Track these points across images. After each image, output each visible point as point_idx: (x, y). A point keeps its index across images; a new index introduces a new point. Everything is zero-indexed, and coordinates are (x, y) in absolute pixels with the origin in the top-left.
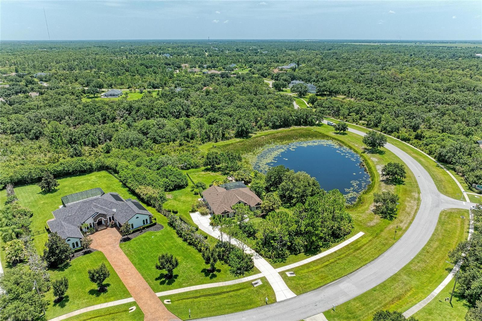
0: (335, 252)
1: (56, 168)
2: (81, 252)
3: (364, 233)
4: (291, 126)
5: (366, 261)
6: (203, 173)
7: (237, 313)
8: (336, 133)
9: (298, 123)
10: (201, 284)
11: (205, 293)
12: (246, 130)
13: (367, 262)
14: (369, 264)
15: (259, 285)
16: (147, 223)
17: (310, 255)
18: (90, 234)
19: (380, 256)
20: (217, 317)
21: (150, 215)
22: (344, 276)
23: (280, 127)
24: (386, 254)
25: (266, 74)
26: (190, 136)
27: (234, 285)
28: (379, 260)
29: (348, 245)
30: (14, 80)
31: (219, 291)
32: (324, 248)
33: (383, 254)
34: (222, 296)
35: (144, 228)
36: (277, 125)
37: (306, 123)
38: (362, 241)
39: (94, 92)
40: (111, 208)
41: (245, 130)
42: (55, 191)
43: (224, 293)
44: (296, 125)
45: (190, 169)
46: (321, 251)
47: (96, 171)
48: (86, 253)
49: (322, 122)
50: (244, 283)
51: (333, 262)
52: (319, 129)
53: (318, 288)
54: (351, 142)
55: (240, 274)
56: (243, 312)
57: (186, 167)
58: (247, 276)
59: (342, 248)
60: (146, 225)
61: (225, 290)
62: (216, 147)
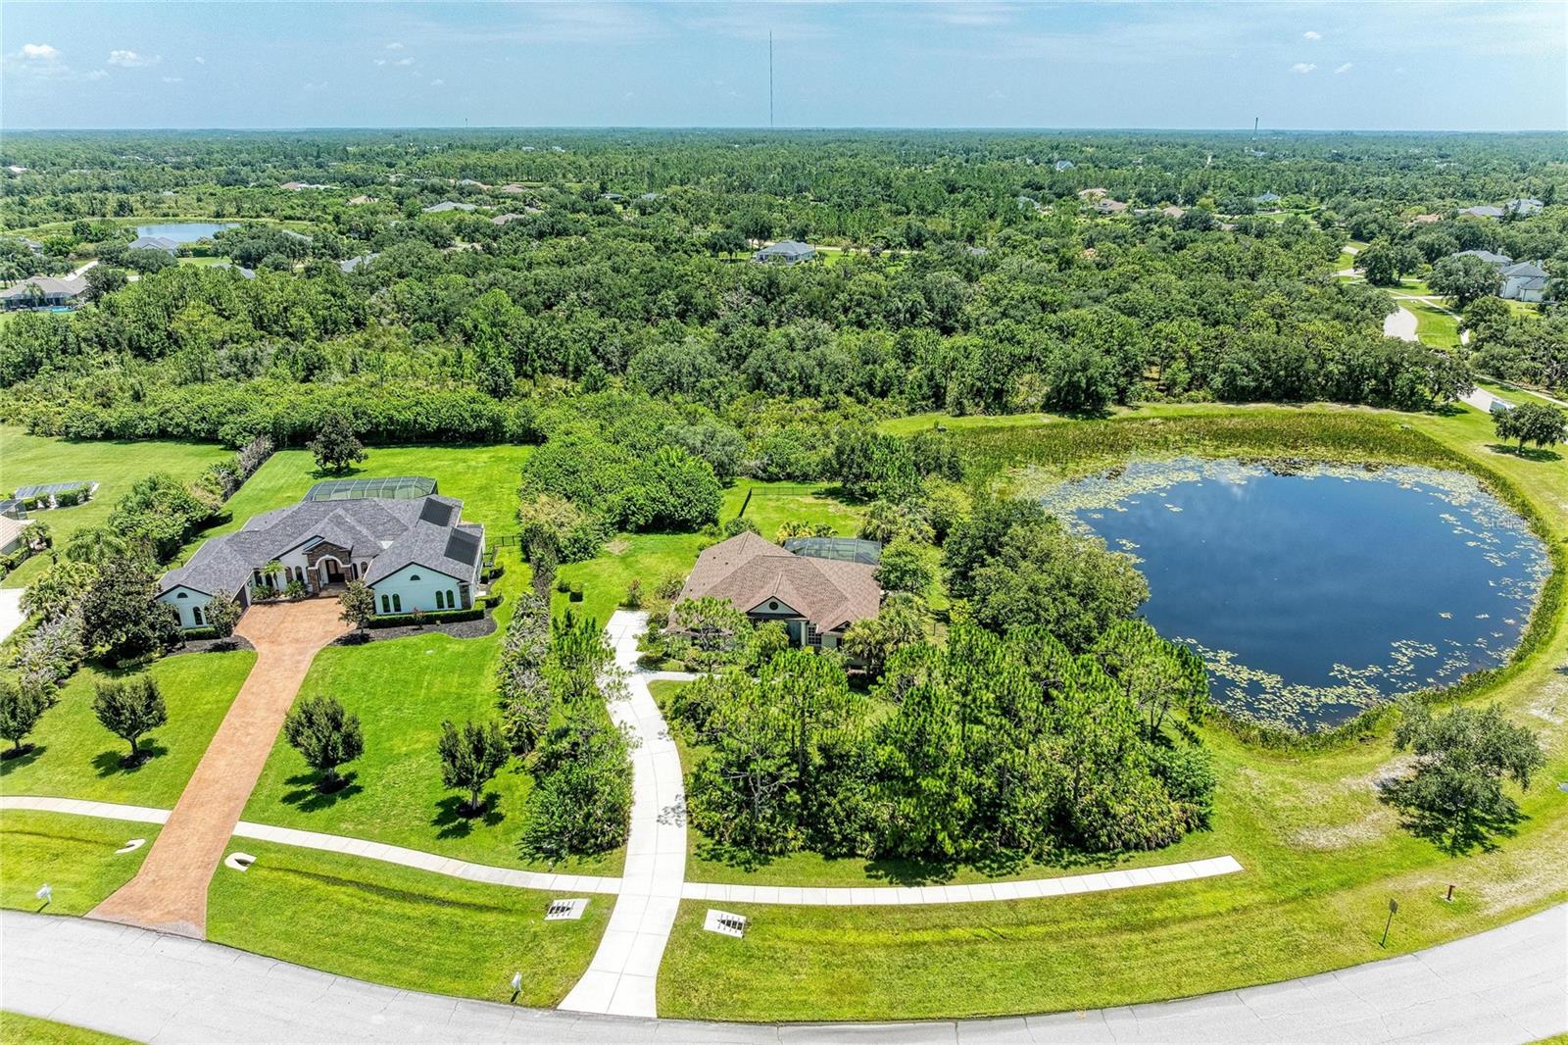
0: (1012, 904)
1: (395, 413)
2: (208, 644)
3: (1240, 868)
4: (1311, 399)
5: (1122, 991)
6: (811, 500)
7: (386, 990)
8: (1499, 447)
9: (1347, 391)
10: (394, 843)
11: (372, 879)
12: (1088, 385)
13: (1117, 998)
14: (1126, 1010)
15: (566, 917)
16: (451, 605)
17: (886, 880)
18: (289, 601)
19: (1222, 997)
20: (310, 972)
21: (462, 581)
22: (940, 1019)
23: (1259, 395)
24: (1260, 1000)
25: (1373, 227)
26: (878, 385)
27: (487, 886)
28: (1193, 1012)
29: (1102, 895)
30: (569, 206)
31: (420, 888)
32: (979, 869)
33: (1242, 993)
34: (408, 909)
35: (430, 620)
36: (1243, 388)
37: (1384, 397)
38: (1199, 898)
39: (728, 244)
40: (381, 537)
41: (1083, 385)
42: (352, 472)
43: (427, 899)
44: (1336, 398)
45: (779, 480)
46: (952, 877)
47: (511, 442)
48: (217, 648)
49: (1463, 398)
50: (527, 891)
51: (957, 942)
52: (1434, 423)
53: (773, 1023)
54: (1551, 489)
55: (549, 854)
56: (405, 993)
57: (765, 471)
58: (566, 870)
59: (1059, 897)
60: (447, 611)
61: (441, 893)
62: (944, 430)
